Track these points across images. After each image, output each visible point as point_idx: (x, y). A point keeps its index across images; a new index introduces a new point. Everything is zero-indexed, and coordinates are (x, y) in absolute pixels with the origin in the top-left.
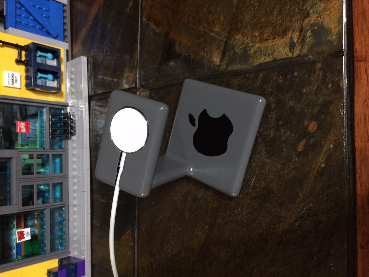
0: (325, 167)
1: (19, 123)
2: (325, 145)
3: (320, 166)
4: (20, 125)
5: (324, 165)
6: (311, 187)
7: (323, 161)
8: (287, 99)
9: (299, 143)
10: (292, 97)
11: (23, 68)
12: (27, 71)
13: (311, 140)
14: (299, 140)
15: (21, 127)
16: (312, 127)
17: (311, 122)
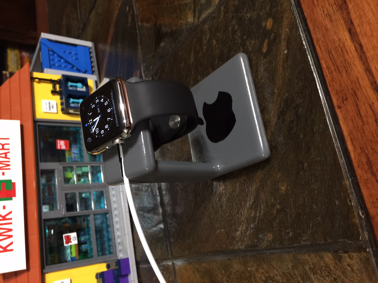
0: (288, 52)
1: (59, 141)
2: (282, 33)
3: (284, 53)
4: (60, 144)
5: (287, 51)
6: (282, 78)
7: (284, 48)
8: (245, 14)
9: (263, 44)
10: (247, 10)
11: (58, 97)
12: (61, 99)
13: (272, 36)
14: (262, 43)
15: (61, 145)
16: (269, 24)
17: (267, 21)
